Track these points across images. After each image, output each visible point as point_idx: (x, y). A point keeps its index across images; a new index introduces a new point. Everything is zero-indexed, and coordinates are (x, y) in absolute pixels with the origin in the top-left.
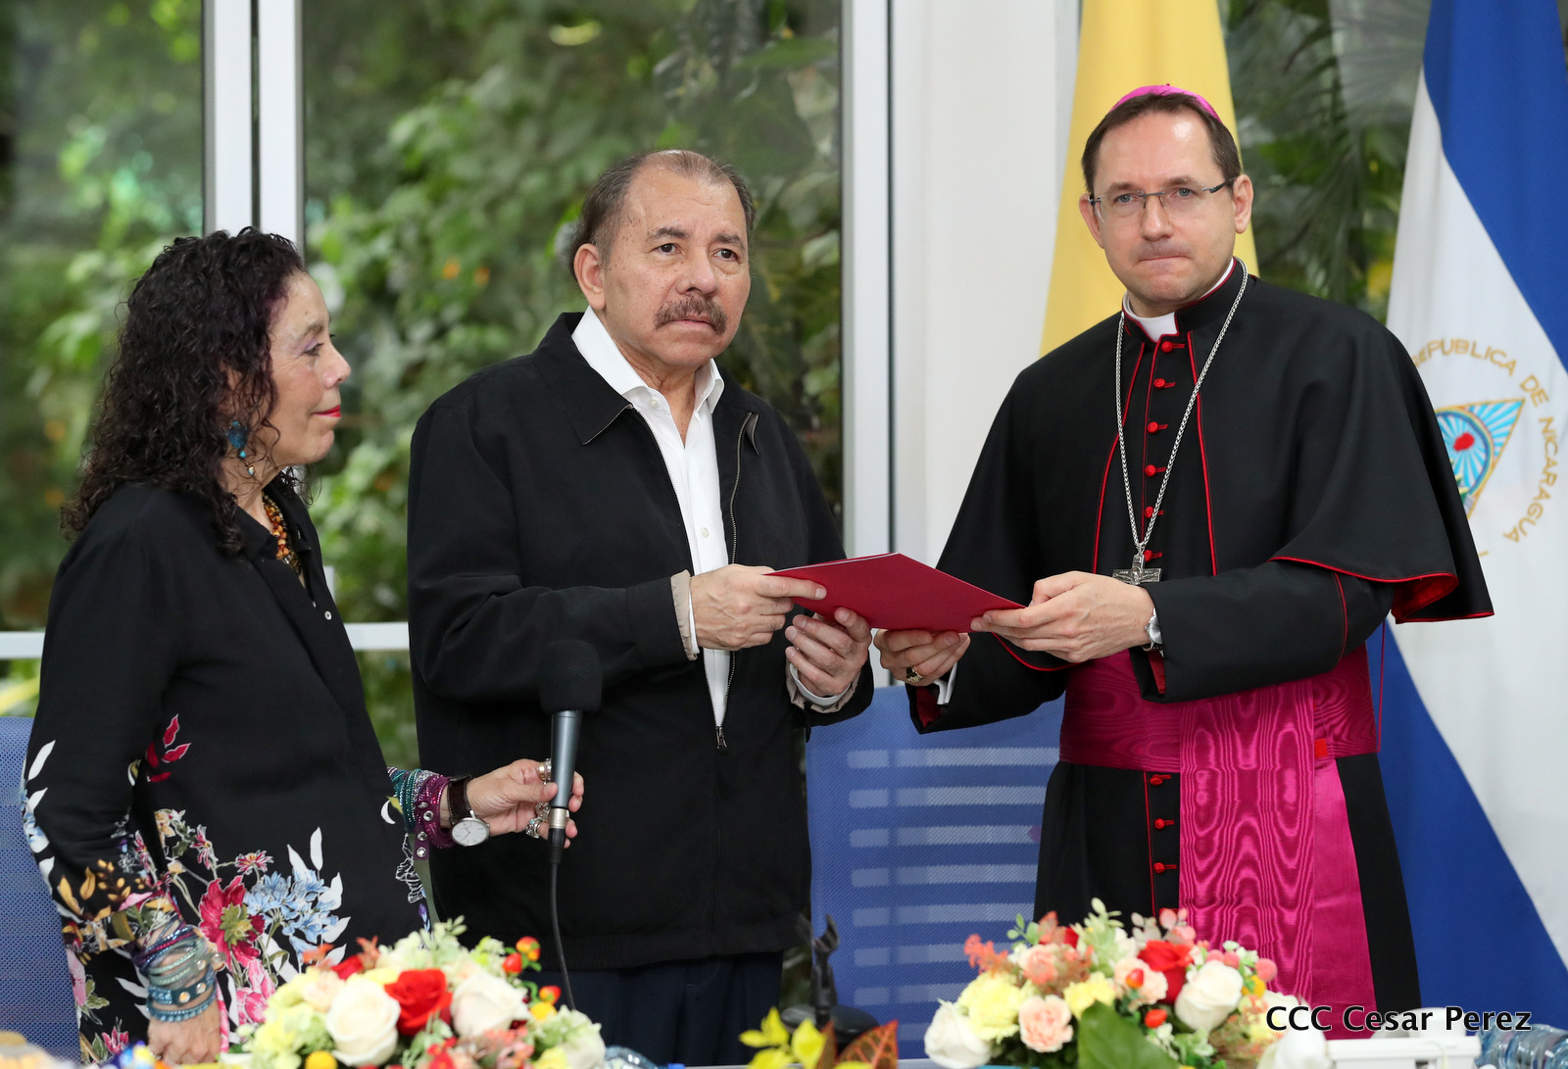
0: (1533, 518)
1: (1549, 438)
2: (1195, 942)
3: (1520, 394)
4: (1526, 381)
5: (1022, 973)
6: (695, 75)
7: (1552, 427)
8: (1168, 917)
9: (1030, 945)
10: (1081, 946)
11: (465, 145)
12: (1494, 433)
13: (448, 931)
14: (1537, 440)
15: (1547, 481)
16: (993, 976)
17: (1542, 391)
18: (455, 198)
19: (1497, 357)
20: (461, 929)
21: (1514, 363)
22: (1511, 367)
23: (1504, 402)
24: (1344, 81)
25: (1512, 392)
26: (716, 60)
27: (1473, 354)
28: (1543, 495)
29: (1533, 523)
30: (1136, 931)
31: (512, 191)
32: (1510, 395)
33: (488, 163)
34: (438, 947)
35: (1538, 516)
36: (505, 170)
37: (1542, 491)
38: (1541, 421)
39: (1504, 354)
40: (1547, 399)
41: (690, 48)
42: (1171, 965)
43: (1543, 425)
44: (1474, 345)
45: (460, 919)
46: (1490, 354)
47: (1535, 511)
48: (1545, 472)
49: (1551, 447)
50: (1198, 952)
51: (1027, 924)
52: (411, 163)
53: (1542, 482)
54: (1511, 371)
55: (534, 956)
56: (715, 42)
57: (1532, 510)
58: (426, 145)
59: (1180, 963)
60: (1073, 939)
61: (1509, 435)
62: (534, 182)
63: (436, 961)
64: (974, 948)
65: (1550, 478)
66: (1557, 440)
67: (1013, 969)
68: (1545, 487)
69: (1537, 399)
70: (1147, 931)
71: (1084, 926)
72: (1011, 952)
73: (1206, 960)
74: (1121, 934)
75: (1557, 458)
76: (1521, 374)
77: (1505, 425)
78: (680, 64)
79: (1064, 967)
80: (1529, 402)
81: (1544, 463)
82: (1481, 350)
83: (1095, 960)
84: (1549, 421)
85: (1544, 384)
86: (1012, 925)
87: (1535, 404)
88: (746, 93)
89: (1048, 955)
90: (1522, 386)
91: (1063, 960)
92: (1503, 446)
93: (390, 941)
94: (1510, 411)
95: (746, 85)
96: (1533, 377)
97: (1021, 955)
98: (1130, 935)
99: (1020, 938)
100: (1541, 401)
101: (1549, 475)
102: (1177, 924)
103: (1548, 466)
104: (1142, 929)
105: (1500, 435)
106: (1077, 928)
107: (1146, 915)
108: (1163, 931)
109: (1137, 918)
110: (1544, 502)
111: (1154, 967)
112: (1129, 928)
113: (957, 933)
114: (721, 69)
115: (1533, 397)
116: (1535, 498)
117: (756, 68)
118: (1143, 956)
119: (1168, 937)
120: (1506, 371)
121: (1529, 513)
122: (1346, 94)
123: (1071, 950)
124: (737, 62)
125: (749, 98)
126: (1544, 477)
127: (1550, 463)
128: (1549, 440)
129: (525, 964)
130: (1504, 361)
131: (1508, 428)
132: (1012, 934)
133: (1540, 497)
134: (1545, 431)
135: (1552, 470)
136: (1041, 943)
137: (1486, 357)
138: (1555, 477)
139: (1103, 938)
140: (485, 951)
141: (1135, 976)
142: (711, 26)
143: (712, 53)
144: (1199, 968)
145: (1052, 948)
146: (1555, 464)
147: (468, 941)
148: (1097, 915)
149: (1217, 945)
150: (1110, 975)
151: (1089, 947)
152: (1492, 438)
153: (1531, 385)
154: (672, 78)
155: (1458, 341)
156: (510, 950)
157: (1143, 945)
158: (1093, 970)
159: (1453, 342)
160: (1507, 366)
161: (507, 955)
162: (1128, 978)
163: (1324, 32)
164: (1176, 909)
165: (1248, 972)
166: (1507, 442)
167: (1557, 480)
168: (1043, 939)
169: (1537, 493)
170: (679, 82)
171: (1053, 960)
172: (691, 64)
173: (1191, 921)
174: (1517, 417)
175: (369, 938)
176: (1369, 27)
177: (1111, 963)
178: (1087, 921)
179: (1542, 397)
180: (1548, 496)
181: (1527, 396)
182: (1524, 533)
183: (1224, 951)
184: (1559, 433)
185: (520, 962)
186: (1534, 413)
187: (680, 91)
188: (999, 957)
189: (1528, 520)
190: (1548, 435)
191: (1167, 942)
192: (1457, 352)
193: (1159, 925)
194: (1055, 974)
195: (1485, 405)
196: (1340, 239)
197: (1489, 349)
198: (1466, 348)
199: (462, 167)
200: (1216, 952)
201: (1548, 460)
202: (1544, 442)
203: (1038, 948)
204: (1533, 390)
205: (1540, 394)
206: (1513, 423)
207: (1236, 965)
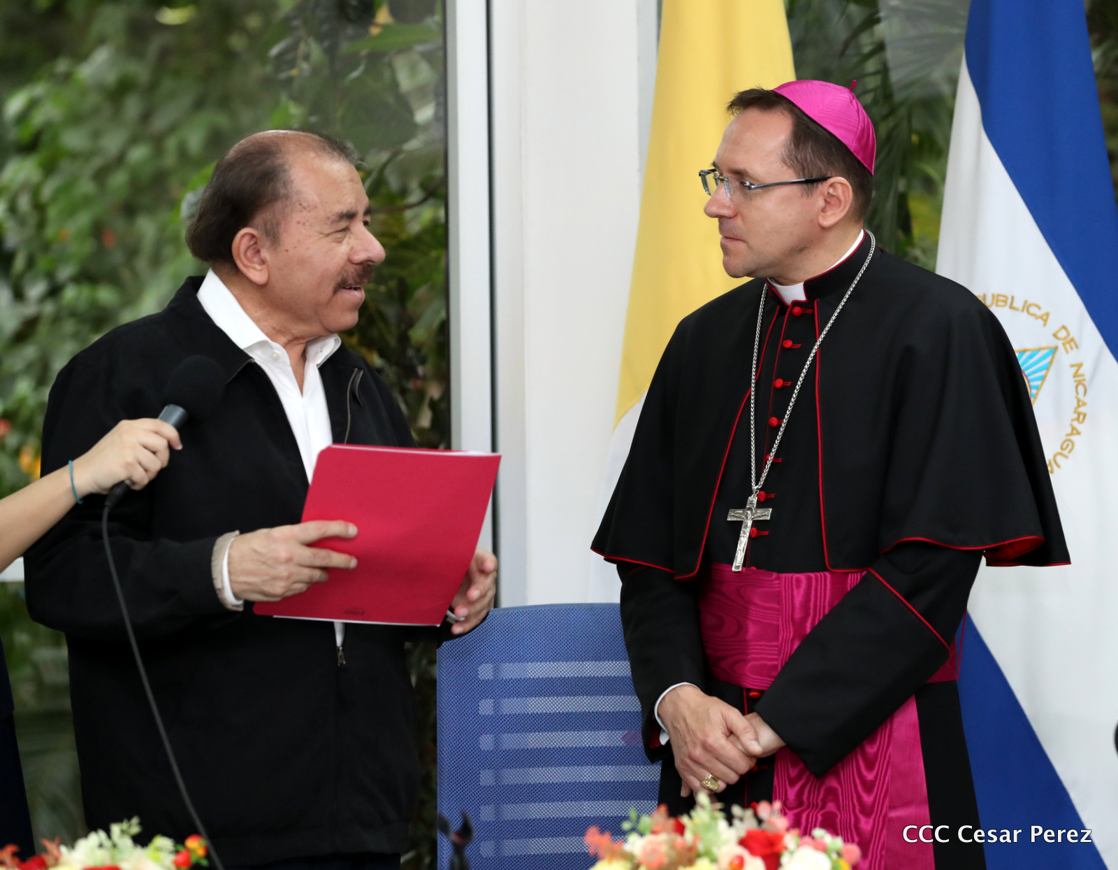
0: (1065, 452)
1: (1079, 381)
2: (788, 830)
3: (1054, 342)
4: (1058, 331)
5: (636, 861)
6: (307, 57)
7: (1081, 372)
8: (764, 809)
9: (642, 835)
10: (688, 836)
11: (75, 119)
12: (1030, 378)
13: (123, 832)
14: (1069, 382)
15: (1078, 419)
16: (610, 862)
17: (1072, 340)
18: (66, 166)
19: (1033, 310)
20: (135, 829)
21: (1047, 314)
22: (1045, 318)
23: (1040, 350)
24: (891, 64)
25: (1047, 341)
26: (326, 44)
27: (1011, 307)
28: (1075, 432)
29: (1066, 457)
30: (736, 822)
31: (120, 160)
32: (1044, 344)
33: (96, 135)
34: (115, 846)
35: (1070, 451)
36: (112, 143)
37: (1073, 428)
38: (1072, 366)
39: (1039, 308)
40: (1077, 347)
41: (302, 32)
42: (768, 851)
43: (1074, 369)
44: (1013, 298)
45: (135, 821)
46: (1026, 307)
47: (1068, 445)
48: (1075, 412)
49: (1081, 389)
50: (790, 840)
51: (639, 817)
52: (25, 134)
53: (1073, 420)
54: (1045, 321)
55: (201, 852)
56: (325, 28)
57: (1065, 446)
58: (38, 118)
59: (776, 849)
60: (680, 829)
61: (1043, 378)
62: (138, 154)
63: (113, 858)
64: (594, 839)
65: (1081, 417)
66: (1086, 383)
67: (628, 857)
68: (1075, 424)
69: (1068, 346)
70: (745, 822)
71: (690, 817)
72: (625, 841)
73: (799, 846)
74: (722, 824)
75: (1086, 399)
76: (1053, 325)
77: (1040, 370)
78: (293, 47)
79: (673, 854)
80: (1061, 348)
81: (1076, 405)
82: (1018, 303)
83: (701, 847)
84: (1080, 366)
85: (1074, 334)
86: (626, 818)
87: (1067, 352)
88: (355, 74)
89: (660, 844)
90: (1055, 335)
91: (673, 846)
92: (1038, 388)
93: (71, 842)
94: (1044, 358)
95: (354, 68)
96: (1064, 327)
97: (635, 845)
98: (730, 824)
99: (633, 830)
100: (1072, 348)
101: (1079, 414)
102: (772, 815)
103: (1079, 406)
104: (741, 819)
105: (1035, 380)
106: (685, 820)
107: (744, 806)
108: (760, 821)
109: (736, 810)
110: (1074, 438)
111: (753, 852)
112: (730, 819)
113: (578, 827)
114: (331, 52)
115: (1064, 345)
116: (1067, 435)
117: (364, 52)
118: (743, 842)
119: (764, 826)
120: (1041, 322)
121: (1062, 448)
122: (895, 77)
123: (679, 839)
124: (345, 47)
125: (357, 79)
126: (1075, 416)
127: (1080, 403)
128: (1079, 383)
129: (194, 859)
130: (1039, 313)
131: (1043, 373)
132: (626, 826)
133: (1072, 434)
134: (1076, 375)
135: (1082, 409)
136: (654, 832)
137: (1023, 311)
138: (1085, 416)
139: (709, 827)
140: (159, 849)
141: (737, 862)
142: (321, 13)
143: (320, 38)
144: (792, 853)
145: (663, 837)
146: (1085, 404)
147: (142, 840)
148: (702, 807)
149: (806, 832)
150: (714, 860)
151: (696, 836)
152: (1029, 382)
153: (1062, 334)
154: (285, 61)
155: (998, 295)
156: (180, 848)
157: (743, 834)
158: (699, 856)
159: (993, 296)
160: (1041, 317)
161: (177, 852)
162: (731, 863)
163: (872, 21)
164: (770, 801)
165: (834, 856)
166: (1042, 385)
167: (1087, 417)
168: (656, 829)
169: (1069, 430)
170: (292, 64)
171: (664, 849)
172: (302, 48)
173: (784, 812)
174: (1051, 362)
175: (52, 839)
176: (912, 17)
177: (715, 851)
178: (693, 814)
179: (1072, 344)
180: (1078, 433)
181: (1059, 343)
182: (1058, 466)
183: (813, 838)
184: (1087, 377)
185: (188, 858)
186: (1065, 359)
187: (294, 72)
188: (616, 846)
189: (1061, 454)
190: (1078, 379)
191: (763, 831)
192: (997, 305)
193: (756, 815)
194: (666, 860)
195: (1024, 351)
196: (890, 205)
197: (1026, 302)
198: (1005, 302)
199: (74, 139)
200: (807, 839)
201: (1079, 401)
202: (1075, 384)
203: (649, 838)
204: (1065, 338)
205: (1071, 342)
206: (1048, 368)
207: (824, 849)
